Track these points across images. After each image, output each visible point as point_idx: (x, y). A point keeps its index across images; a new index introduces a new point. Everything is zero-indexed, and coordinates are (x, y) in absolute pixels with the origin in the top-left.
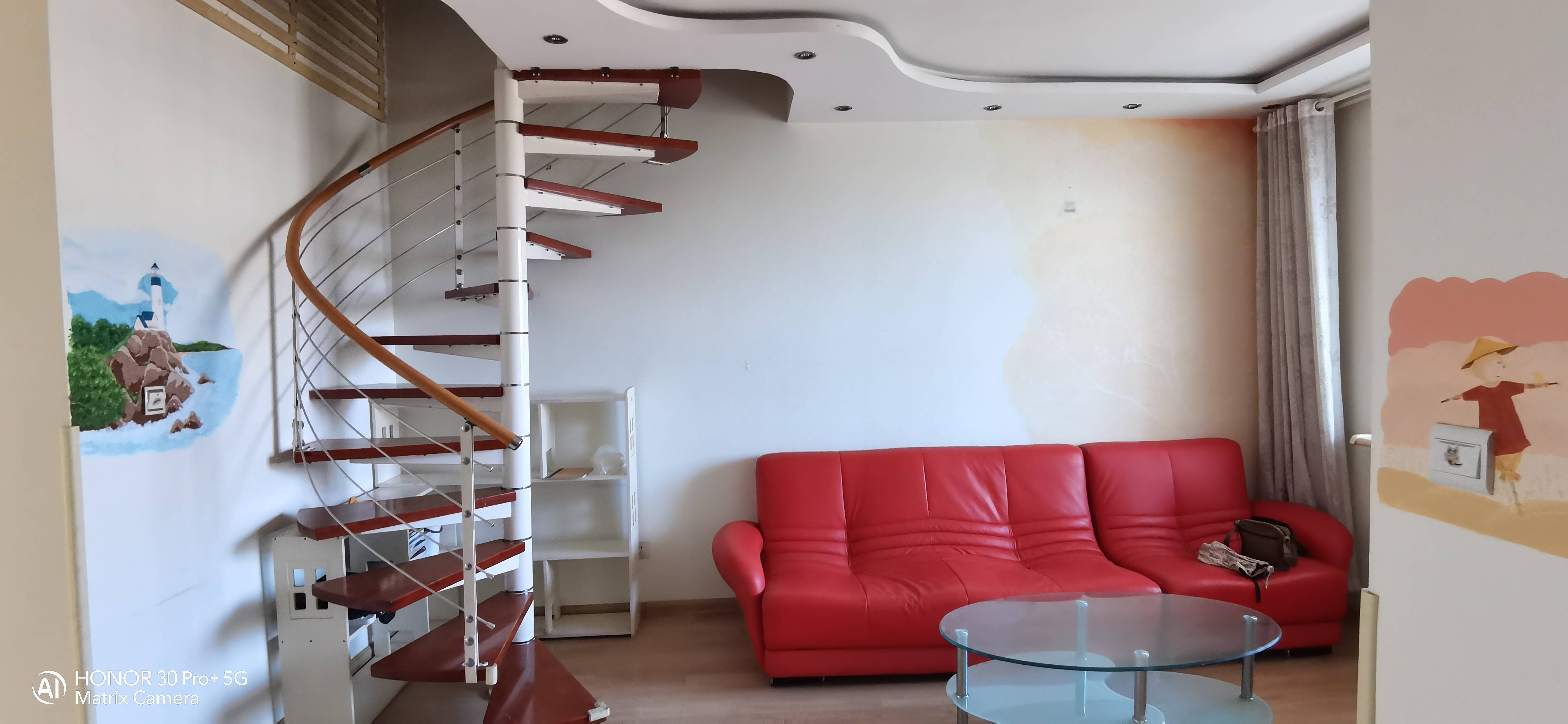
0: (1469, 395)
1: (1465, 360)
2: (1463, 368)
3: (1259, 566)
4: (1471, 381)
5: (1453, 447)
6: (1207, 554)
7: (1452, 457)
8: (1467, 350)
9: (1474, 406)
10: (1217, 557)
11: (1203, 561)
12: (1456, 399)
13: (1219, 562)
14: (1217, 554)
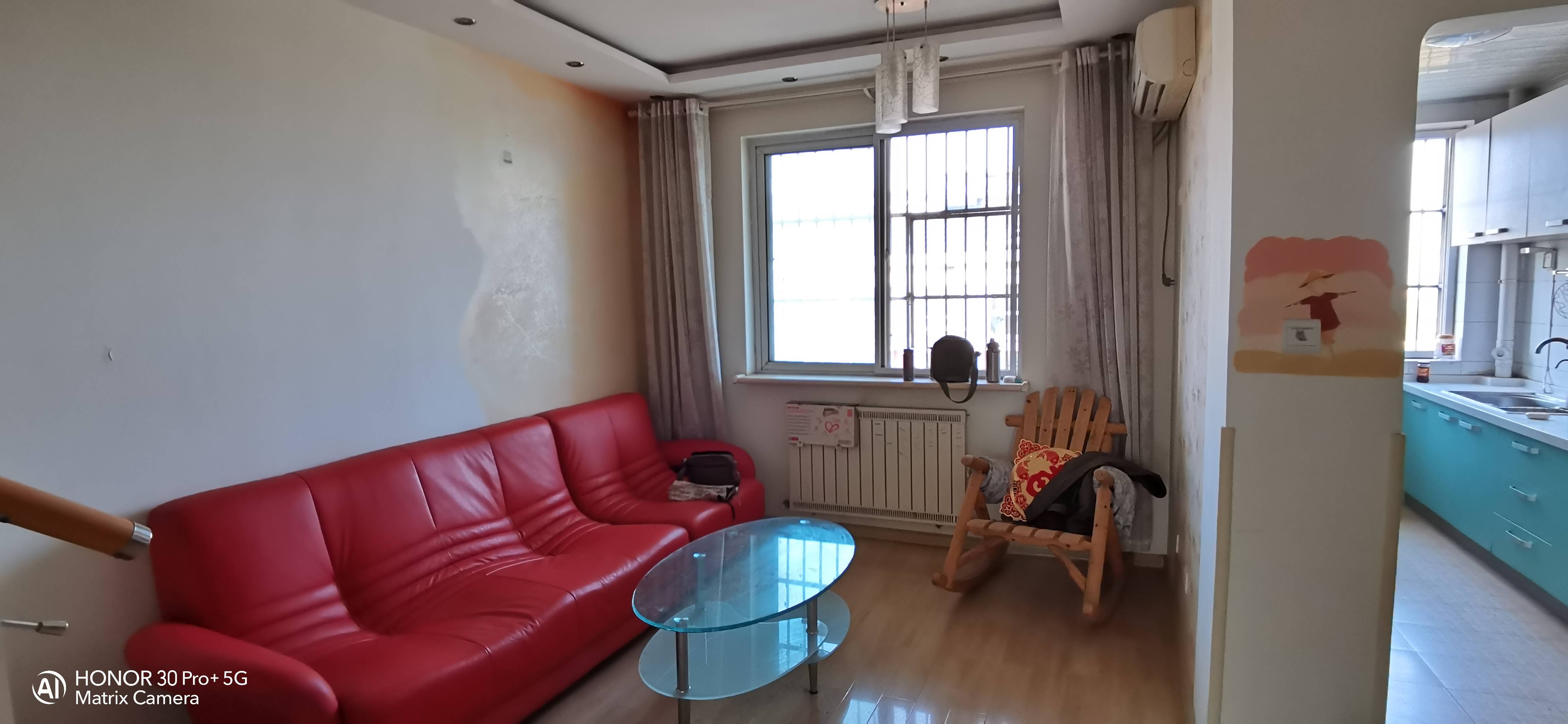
0: (1304, 302)
1: (1302, 283)
2: (1300, 287)
3: (729, 490)
4: (1306, 294)
5: (1300, 331)
6: (677, 493)
7: (1301, 336)
8: (1303, 277)
9: (1307, 308)
10: (687, 493)
11: (677, 498)
12: (1296, 304)
13: (692, 496)
14: (687, 490)
